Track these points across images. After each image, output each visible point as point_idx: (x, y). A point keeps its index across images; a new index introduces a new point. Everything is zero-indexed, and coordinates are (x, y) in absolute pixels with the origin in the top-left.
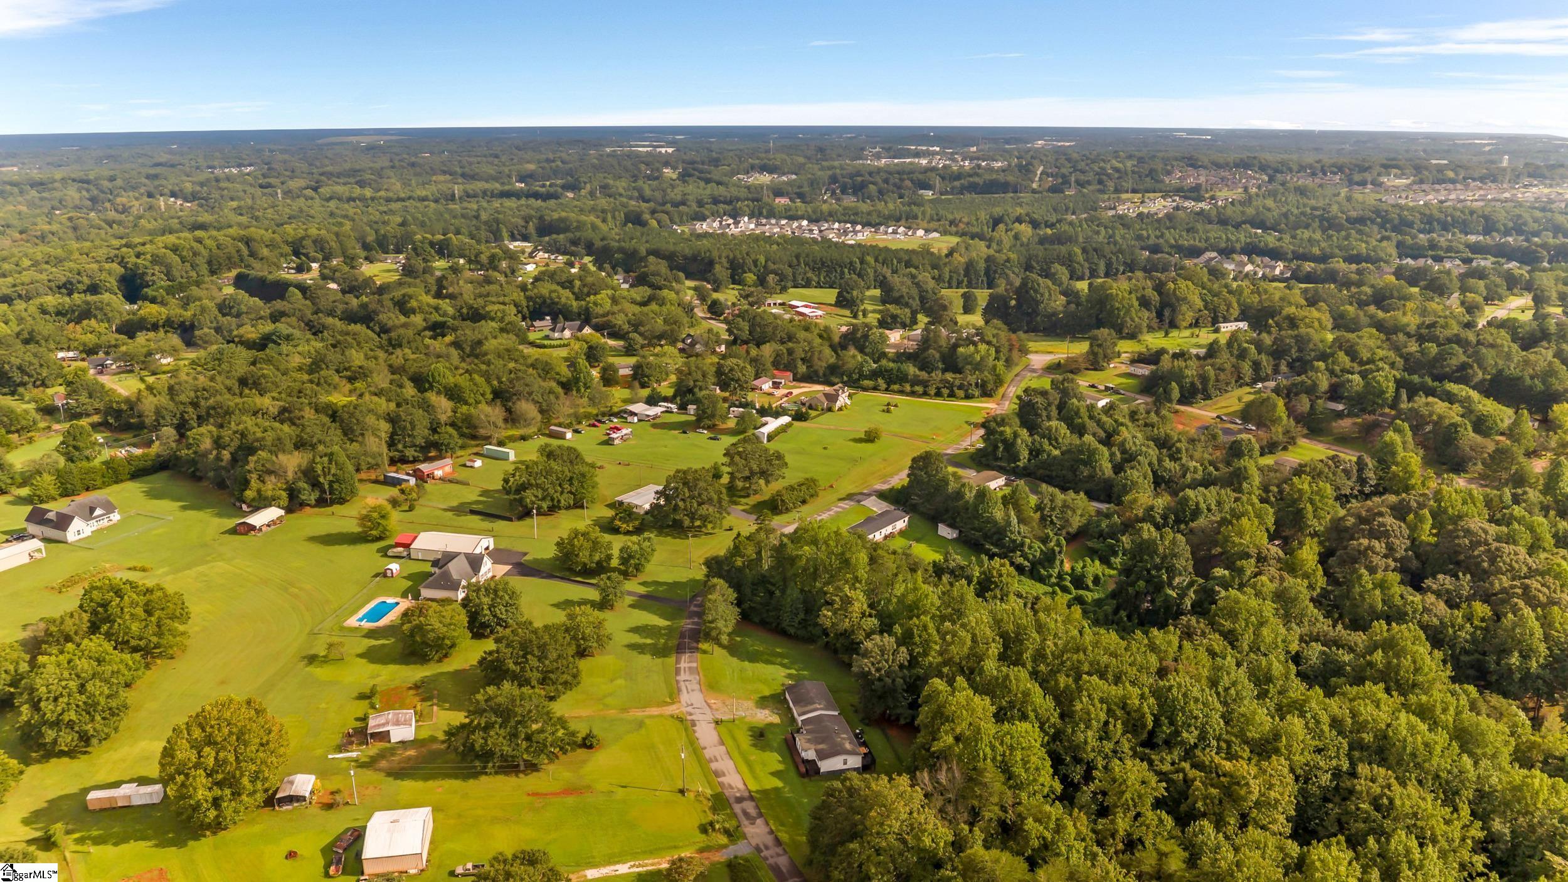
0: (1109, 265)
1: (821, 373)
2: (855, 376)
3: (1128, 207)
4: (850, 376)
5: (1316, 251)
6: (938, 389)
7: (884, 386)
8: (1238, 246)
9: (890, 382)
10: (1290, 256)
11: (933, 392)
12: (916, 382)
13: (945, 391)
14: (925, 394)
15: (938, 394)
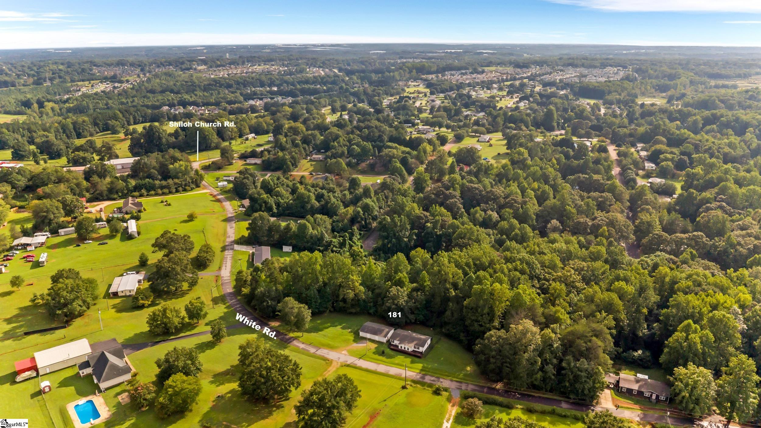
0: (135, 118)
1: (105, 193)
2: (126, 192)
3: (86, 89)
4: (122, 192)
5: (212, 100)
6: (176, 188)
7: (145, 193)
8: (176, 102)
9: (148, 190)
10: (201, 104)
11: (174, 190)
12: (162, 187)
13: (180, 189)
14: (170, 192)
15: (177, 191)
